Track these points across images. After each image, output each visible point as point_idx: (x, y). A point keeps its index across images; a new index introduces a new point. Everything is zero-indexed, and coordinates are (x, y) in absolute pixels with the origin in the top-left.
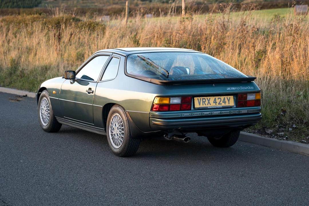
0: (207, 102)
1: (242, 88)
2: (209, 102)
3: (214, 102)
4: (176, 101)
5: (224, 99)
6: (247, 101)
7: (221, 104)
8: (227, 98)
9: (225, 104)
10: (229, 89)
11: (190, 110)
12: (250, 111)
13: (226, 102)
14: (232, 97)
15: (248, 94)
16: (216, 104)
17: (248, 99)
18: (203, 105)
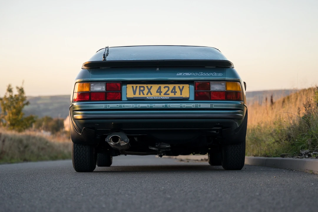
0: (146, 91)
1: (202, 74)
2: (149, 91)
3: (157, 92)
4: (99, 88)
5: (174, 88)
6: (211, 91)
7: (169, 94)
8: (179, 87)
9: (175, 94)
10: (180, 74)
11: (121, 100)
12: (215, 106)
13: (176, 92)
14: (186, 86)
15: (211, 82)
16: (160, 94)
17: (212, 89)
18: (140, 94)
